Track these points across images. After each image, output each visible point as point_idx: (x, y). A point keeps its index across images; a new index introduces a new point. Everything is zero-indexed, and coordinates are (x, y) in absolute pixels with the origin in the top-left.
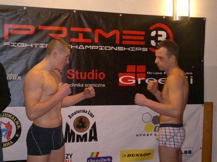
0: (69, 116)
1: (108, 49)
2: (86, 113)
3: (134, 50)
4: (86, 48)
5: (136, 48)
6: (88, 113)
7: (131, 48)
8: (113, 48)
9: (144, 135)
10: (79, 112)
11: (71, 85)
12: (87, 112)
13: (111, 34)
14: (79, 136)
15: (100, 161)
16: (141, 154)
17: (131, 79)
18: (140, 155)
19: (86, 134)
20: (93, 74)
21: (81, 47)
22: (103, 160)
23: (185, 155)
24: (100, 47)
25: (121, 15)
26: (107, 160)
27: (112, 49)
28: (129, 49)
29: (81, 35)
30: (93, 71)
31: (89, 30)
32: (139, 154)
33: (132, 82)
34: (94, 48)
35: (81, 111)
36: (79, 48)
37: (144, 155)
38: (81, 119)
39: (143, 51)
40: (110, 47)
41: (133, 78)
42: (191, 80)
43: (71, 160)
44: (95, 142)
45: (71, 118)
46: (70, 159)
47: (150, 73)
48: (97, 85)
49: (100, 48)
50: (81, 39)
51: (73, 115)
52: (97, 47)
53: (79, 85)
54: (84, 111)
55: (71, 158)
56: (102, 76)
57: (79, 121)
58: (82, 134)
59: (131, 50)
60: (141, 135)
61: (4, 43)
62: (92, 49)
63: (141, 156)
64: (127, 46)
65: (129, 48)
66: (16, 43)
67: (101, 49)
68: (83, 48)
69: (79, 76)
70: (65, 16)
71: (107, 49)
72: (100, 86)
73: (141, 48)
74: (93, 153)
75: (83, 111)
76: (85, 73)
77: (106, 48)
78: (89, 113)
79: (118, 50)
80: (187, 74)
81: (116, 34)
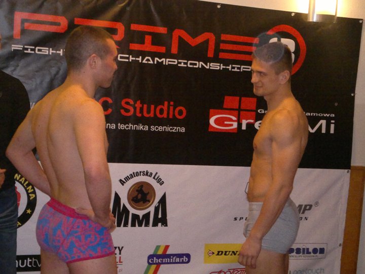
0: (121, 181)
1: (195, 66)
3: (239, 70)
4: (155, 63)
5: (242, 67)
6: (154, 178)
7: (233, 66)
8: (202, 65)
10: (138, 174)
12: (151, 175)
13: (200, 39)
15: (170, 260)
17: (231, 120)
19: (149, 214)
20: (165, 108)
21: (148, 60)
22: (175, 260)
23: (314, 256)
24: (179, 61)
25: (219, 7)
26: (181, 259)
27: (200, 67)
28: (230, 68)
29: (148, 39)
30: (166, 103)
31: (162, 30)
32: (237, 252)
33: (231, 125)
34: (169, 63)
35: (142, 174)
36: (144, 62)
38: (142, 186)
40: (197, 62)
41: (234, 118)
42: (332, 126)
43: (120, 257)
44: (164, 228)
45: (123, 185)
47: (263, 112)
48: (171, 129)
49: (180, 63)
50: (148, 46)
51: (127, 179)
52: (175, 62)
53: (141, 127)
54: (147, 174)
55: (120, 254)
56: (180, 113)
57: (137, 191)
58: (141, 213)
59: (233, 70)
60: (243, 218)
61: (13, 45)
62: (167, 64)
65: (230, 66)
66: (33, 47)
67: (182, 65)
68: (151, 62)
69: (142, 109)
70: (121, 4)
71: (192, 66)
72: (176, 130)
74: (158, 247)
75: (145, 173)
76: (153, 107)
77: (191, 64)
78: (156, 178)
79: (211, 68)
80: (325, 115)
81: (209, 39)
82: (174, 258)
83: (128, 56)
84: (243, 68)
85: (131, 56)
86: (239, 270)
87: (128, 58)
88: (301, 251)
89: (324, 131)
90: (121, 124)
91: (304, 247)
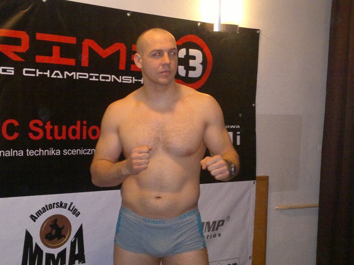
0: (32, 216)
1: (107, 80)
2: (65, 208)
4: (65, 77)
6: (69, 209)
8: (114, 79)
10: (51, 207)
11: (37, 153)
12: (66, 206)
13: (110, 51)
20: (78, 128)
21: (57, 74)
24: (91, 74)
25: (129, 15)
27: (113, 81)
29: (56, 50)
30: (79, 123)
31: (71, 40)
34: (80, 77)
35: (55, 205)
38: (56, 220)
40: (109, 76)
42: (238, 137)
45: (35, 221)
48: (85, 152)
49: (92, 77)
50: (56, 57)
51: (39, 213)
52: (86, 76)
53: (53, 152)
54: (61, 205)
56: (95, 133)
57: (51, 226)
62: (77, 78)
67: (94, 79)
68: (61, 77)
69: (52, 131)
71: (104, 80)
72: (90, 152)
75: (59, 205)
76: (64, 128)
77: (103, 78)
78: (71, 208)
79: (123, 82)
80: (231, 127)
81: (119, 50)
83: (34, 70)
85: (37, 70)
87: (35, 73)
90: (29, 150)
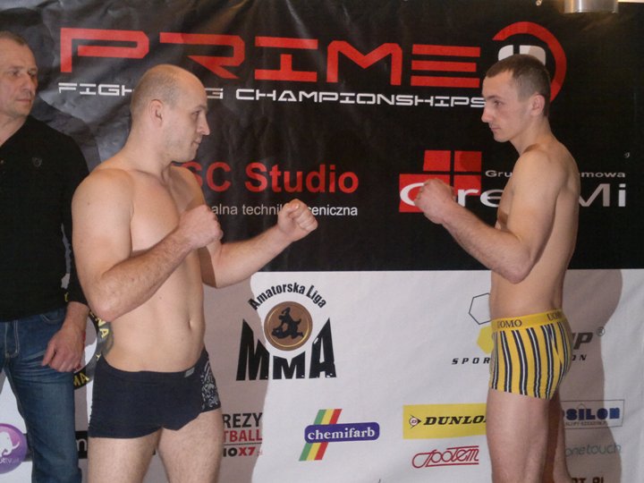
0: (251, 301)
1: (369, 102)
2: (303, 293)
3: (447, 105)
4: (301, 100)
5: (453, 98)
6: (308, 295)
7: (437, 98)
8: (381, 99)
9: (476, 361)
10: (280, 289)
11: (258, 211)
12: (303, 290)
13: (375, 56)
14: (280, 362)
15: (344, 435)
16: (467, 418)
18: (463, 420)
19: (303, 356)
20: (322, 175)
21: (287, 96)
22: (353, 434)
23: (600, 423)
24: (342, 94)
26: (363, 432)
27: (379, 102)
28: (431, 101)
29: (286, 60)
30: (322, 167)
31: (310, 44)
32: (460, 418)
34: (325, 99)
35: (287, 288)
36: (281, 99)
37: (475, 421)
38: (288, 310)
39: (472, 106)
40: (373, 95)
42: (622, 195)
43: (258, 431)
44: (330, 379)
45: (255, 308)
46: (254, 428)
47: (495, 175)
48: (333, 211)
49: (344, 98)
50: (286, 72)
51: (262, 298)
52: (334, 96)
54: (295, 288)
55: (257, 425)
56: (349, 183)
58: (289, 356)
59: (436, 105)
60: (468, 359)
61: (60, 84)
62: (320, 101)
63: (465, 422)
64: (424, 92)
65: (432, 98)
66: (95, 85)
67: (347, 101)
68: (293, 99)
69: (281, 179)
70: (236, 4)
71: (364, 102)
72: (342, 212)
73: (467, 99)
74: (322, 413)
75: (293, 288)
76: (299, 174)
77: (362, 98)
78: (312, 294)
79: (398, 104)
80: (607, 176)
81: (391, 54)
82: (351, 431)
83: (252, 91)
84: (456, 101)
85: (258, 91)
86: (466, 449)
87: (254, 94)
88: (577, 414)
89: (606, 202)
90: (247, 206)
91: (582, 407)
